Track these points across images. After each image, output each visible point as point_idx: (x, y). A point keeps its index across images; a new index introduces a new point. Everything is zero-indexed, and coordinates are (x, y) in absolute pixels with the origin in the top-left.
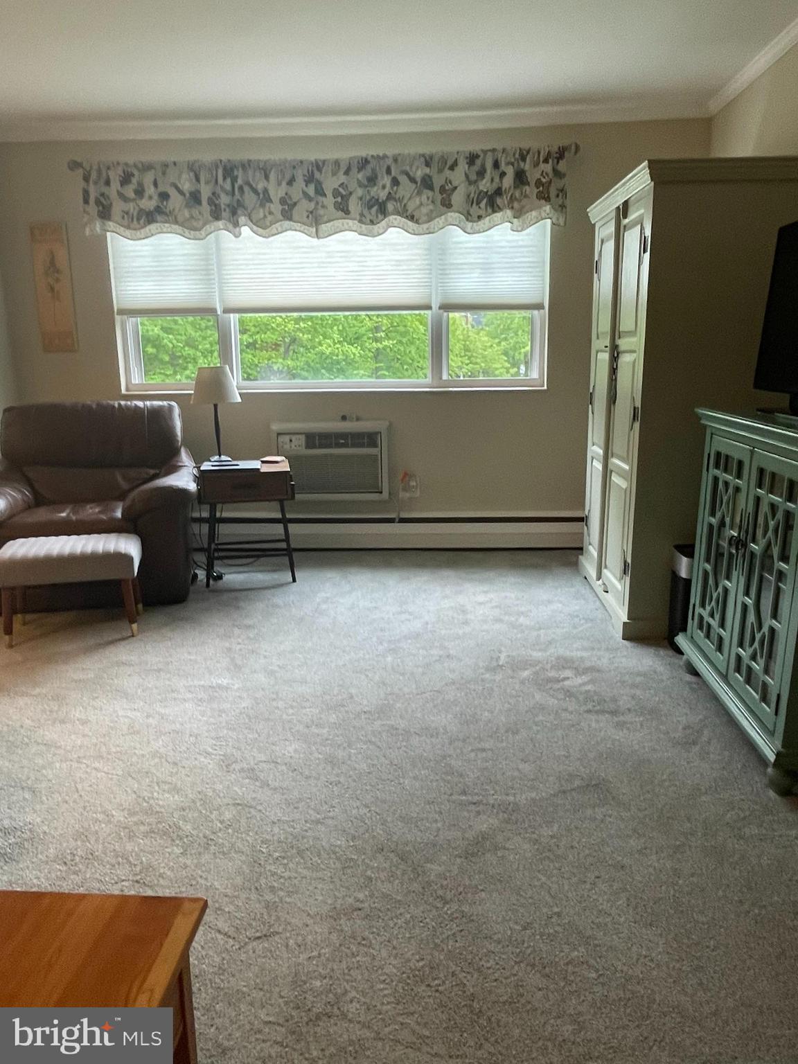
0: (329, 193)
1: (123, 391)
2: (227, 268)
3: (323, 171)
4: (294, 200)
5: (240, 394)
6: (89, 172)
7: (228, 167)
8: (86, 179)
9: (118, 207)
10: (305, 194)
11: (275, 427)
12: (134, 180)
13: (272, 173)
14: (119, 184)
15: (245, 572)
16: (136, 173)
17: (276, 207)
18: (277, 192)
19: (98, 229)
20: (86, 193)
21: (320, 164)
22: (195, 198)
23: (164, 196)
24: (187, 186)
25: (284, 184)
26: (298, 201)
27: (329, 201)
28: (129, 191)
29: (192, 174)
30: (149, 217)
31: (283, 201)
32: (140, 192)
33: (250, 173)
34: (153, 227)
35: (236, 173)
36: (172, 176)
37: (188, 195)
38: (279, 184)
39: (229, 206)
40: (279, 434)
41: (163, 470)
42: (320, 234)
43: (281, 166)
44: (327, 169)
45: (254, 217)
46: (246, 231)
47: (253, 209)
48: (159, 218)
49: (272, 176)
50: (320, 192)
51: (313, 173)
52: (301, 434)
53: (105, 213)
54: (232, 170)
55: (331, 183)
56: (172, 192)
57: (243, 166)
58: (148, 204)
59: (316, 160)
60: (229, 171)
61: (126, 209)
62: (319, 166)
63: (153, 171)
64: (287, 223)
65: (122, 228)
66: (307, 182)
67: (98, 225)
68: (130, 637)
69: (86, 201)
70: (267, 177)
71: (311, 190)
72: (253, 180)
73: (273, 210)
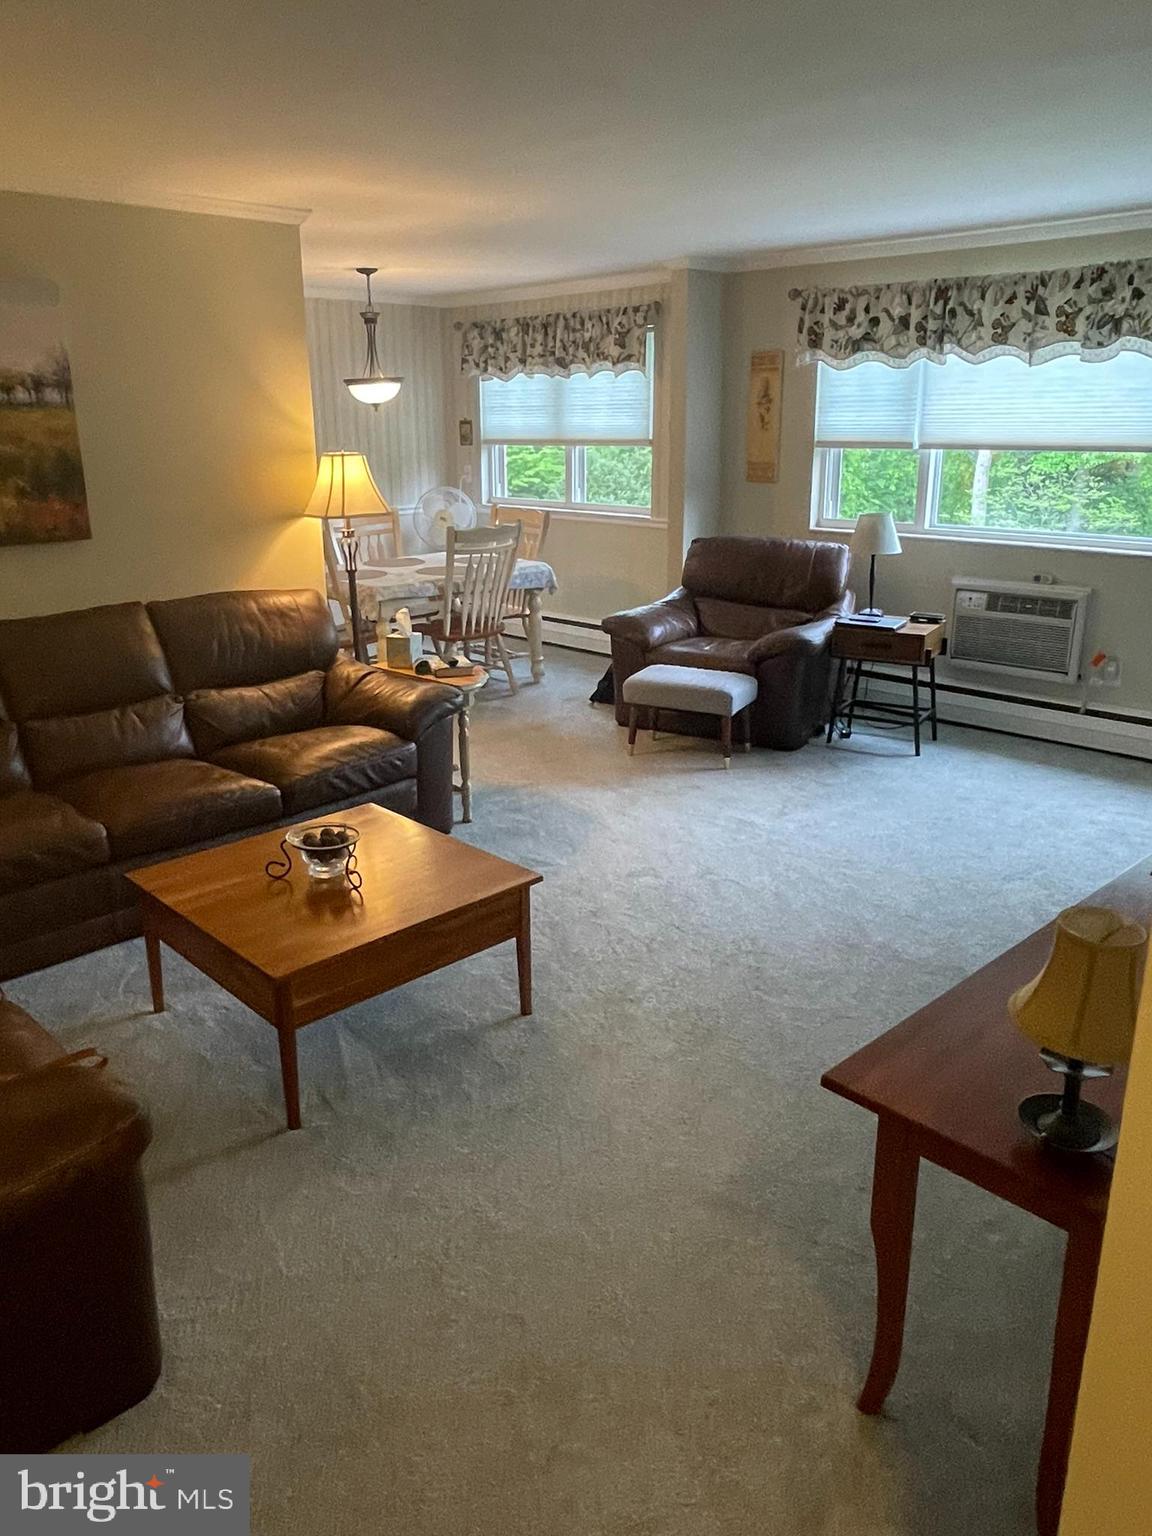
0: (1052, 310)
1: (812, 526)
2: (933, 397)
3: (1050, 284)
4: (1013, 321)
5: (901, 538)
6: (807, 301)
7: (943, 287)
8: (804, 308)
9: (829, 335)
10: (1025, 314)
11: (958, 581)
12: (848, 306)
13: (988, 292)
14: (832, 313)
15: (883, 736)
16: (849, 297)
17: (987, 332)
18: (990, 312)
19: (808, 359)
20: (802, 320)
21: (1047, 277)
22: (904, 322)
23: (875, 322)
24: (897, 312)
25: (1001, 303)
26: (1017, 321)
27: (1051, 321)
28: (841, 318)
29: (905, 297)
30: (856, 346)
31: (996, 324)
32: (851, 320)
33: (966, 292)
34: (858, 355)
35: (950, 294)
36: (884, 302)
37: (897, 321)
38: (996, 303)
39: (935, 332)
40: (958, 590)
41: (817, 616)
42: (1034, 360)
43: (1002, 283)
44: (1055, 283)
45: (964, 342)
46: (951, 358)
47: (965, 333)
48: (866, 346)
49: (989, 296)
50: (1041, 310)
51: (1036, 290)
52: (984, 592)
53: (815, 342)
54: (947, 289)
55: (1055, 300)
56: (883, 317)
57: (959, 288)
58: (856, 332)
59: (1042, 274)
60: (942, 293)
61: (835, 338)
62: (1043, 281)
63: (866, 296)
64: (999, 348)
65: (830, 358)
66: (1029, 300)
67: (808, 355)
68: (721, 769)
69: (800, 331)
70: (983, 297)
71: (1031, 308)
72: (969, 300)
73: (983, 334)
